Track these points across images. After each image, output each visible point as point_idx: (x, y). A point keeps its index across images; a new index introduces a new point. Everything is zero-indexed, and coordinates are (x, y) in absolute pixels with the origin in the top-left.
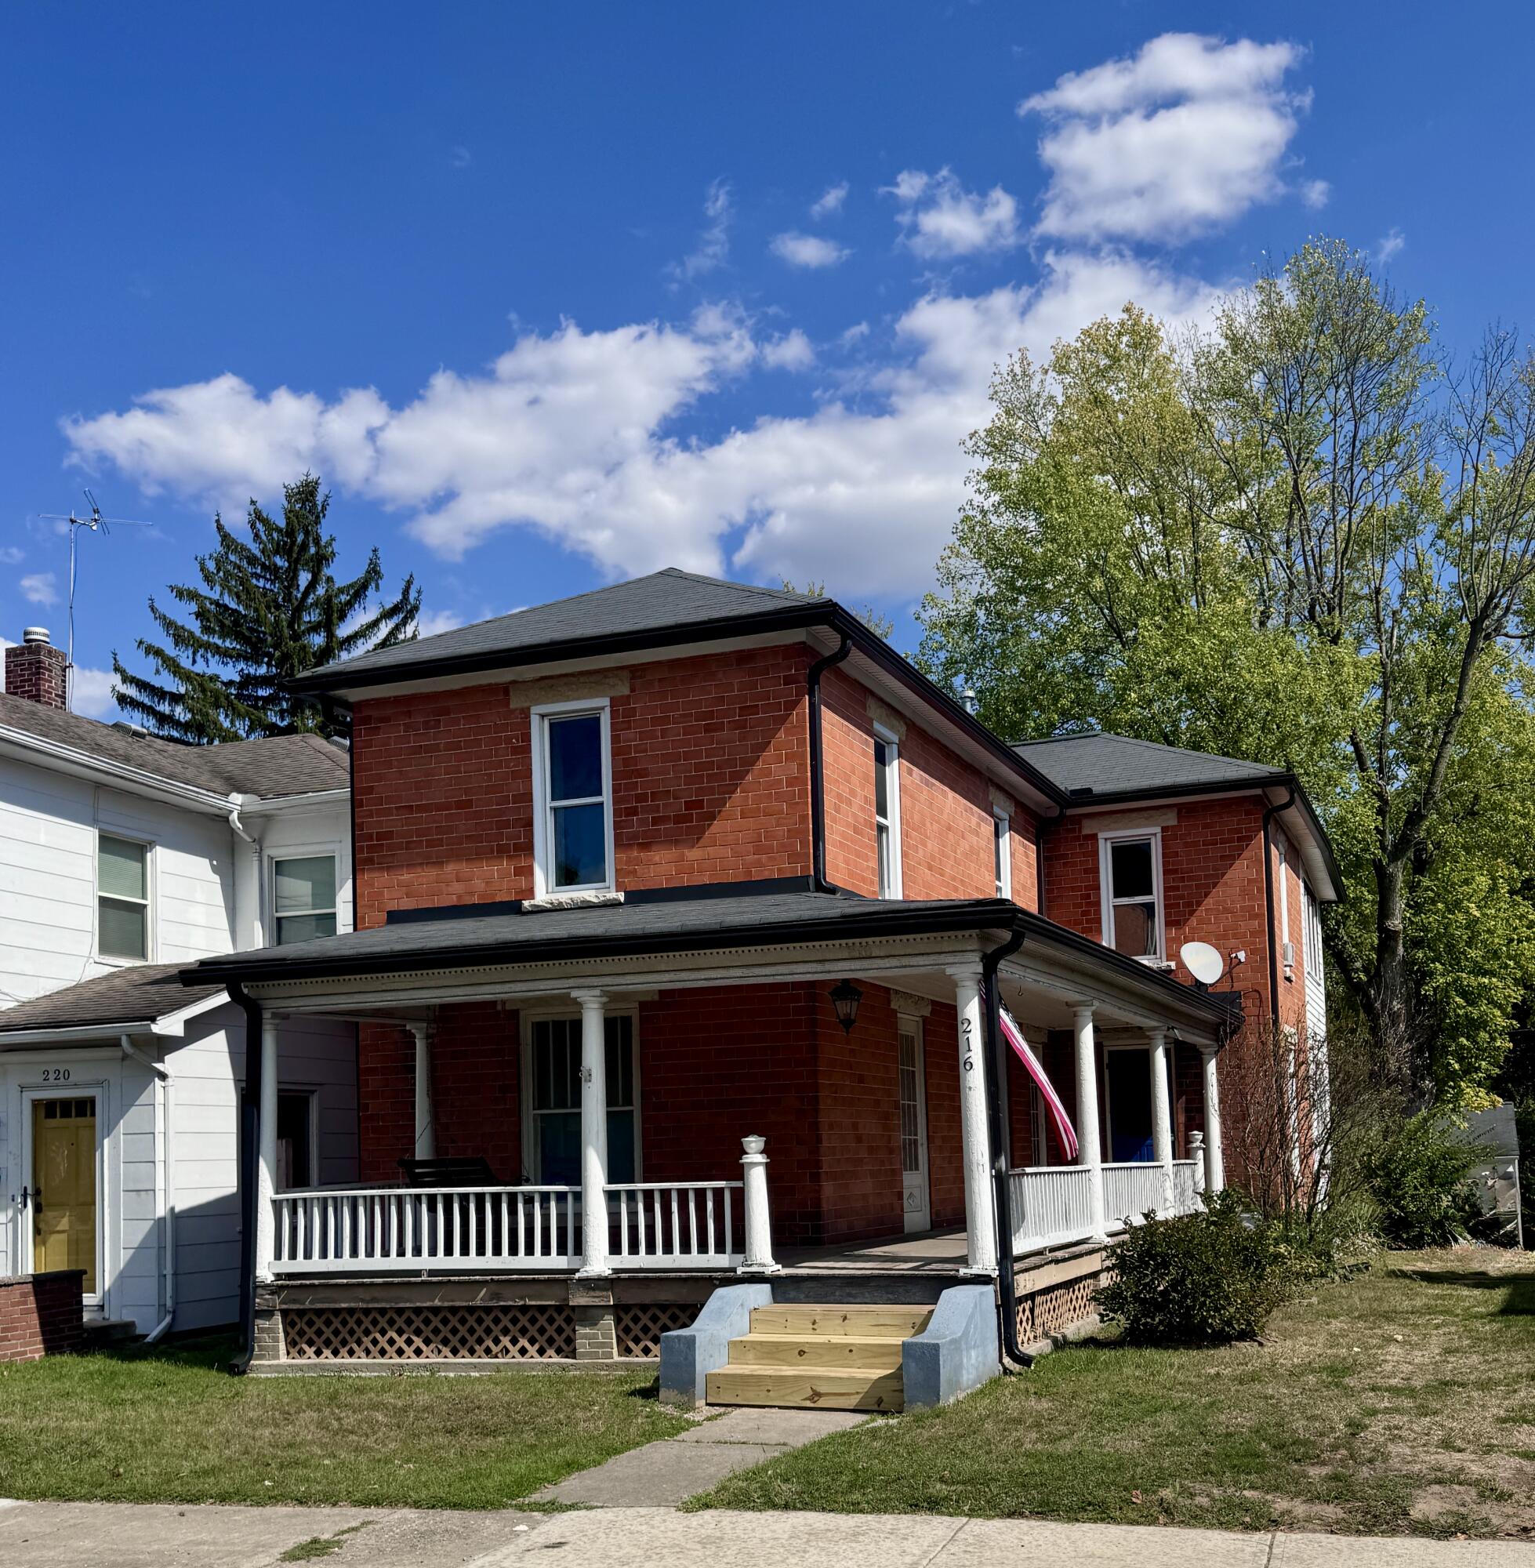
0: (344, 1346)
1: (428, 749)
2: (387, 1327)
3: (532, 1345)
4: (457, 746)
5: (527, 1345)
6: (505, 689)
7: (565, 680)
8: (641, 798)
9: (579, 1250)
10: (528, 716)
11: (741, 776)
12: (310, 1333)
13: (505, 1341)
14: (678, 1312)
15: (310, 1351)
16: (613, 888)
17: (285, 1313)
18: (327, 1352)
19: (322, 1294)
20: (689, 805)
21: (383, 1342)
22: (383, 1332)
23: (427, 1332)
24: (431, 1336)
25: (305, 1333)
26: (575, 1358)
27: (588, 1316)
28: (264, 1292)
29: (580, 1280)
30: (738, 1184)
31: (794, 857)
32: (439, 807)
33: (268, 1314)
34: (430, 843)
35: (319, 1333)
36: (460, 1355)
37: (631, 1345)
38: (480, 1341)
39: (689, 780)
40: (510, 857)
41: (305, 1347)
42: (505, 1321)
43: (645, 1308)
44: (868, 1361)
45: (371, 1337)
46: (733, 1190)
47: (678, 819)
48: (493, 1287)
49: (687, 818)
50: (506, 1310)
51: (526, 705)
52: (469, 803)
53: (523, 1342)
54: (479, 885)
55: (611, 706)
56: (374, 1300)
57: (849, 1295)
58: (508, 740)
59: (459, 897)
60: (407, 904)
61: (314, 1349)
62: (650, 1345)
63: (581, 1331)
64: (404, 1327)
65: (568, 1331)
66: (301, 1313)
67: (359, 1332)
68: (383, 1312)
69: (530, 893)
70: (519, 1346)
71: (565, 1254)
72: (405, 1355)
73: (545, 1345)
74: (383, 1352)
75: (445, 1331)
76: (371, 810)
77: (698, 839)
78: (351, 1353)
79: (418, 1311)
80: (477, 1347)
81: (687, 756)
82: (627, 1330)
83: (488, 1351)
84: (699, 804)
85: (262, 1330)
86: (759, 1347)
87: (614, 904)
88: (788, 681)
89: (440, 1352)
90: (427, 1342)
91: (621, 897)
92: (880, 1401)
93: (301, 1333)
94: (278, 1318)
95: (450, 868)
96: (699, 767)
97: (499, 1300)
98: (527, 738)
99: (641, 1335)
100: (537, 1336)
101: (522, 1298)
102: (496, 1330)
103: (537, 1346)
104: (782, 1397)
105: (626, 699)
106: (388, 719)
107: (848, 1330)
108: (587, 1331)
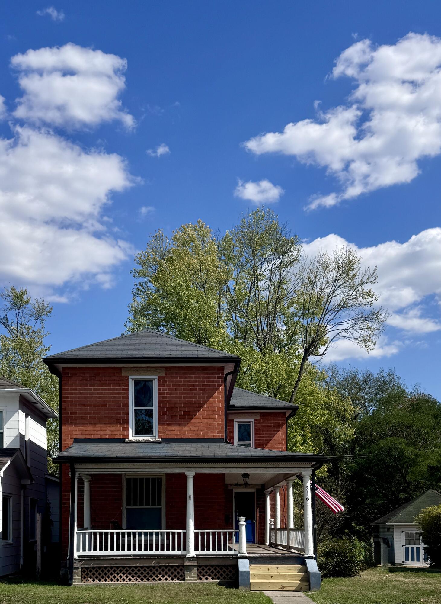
0: (103, 578)
1: (91, 386)
2: (119, 572)
3: (169, 577)
4: (102, 386)
5: (168, 578)
6: (120, 369)
7: (143, 369)
8: (169, 409)
9: (185, 549)
10: (128, 379)
11: (203, 405)
12: (90, 574)
13: (160, 576)
14: (216, 567)
15: (91, 580)
16: (157, 437)
17: (82, 568)
18: (97, 580)
19: (97, 562)
20: (184, 413)
21: (118, 577)
22: (118, 574)
23: (133, 574)
24: (134, 575)
25: (89, 574)
26: (184, 580)
27: (189, 568)
28: (76, 561)
29: (187, 558)
30: (238, 531)
32: (94, 405)
33: (77, 568)
34: (90, 417)
35: (94, 574)
36: (144, 580)
37: (202, 577)
38: (151, 576)
40: (120, 424)
41: (89, 579)
42: (160, 570)
43: (206, 566)
45: (113, 575)
46: (236, 532)
47: (180, 417)
48: (158, 560)
49: (184, 417)
50: (160, 567)
51: (127, 375)
52: (106, 405)
53: (166, 577)
54: (109, 432)
55: (158, 379)
56: (116, 564)
58: (121, 386)
59: (101, 436)
60: (82, 437)
61: (92, 579)
62: (208, 577)
63: (186, 573)
64: (125, 572)
65: (181, 573)
66: (87, 568)
67: (109, 574)
68: (118, 568)
69: (128, 436)
70: (165, 578)
71: (180, 550)
72: (126, 581)
73: (173, 577)
74: (118, 580)
75: (139, 573)
76: (69, 404)
77: (188, 424)
78: (106, 580)
79: (130, 567)
80: (150, 578)
81: (184, 397)
82: (200, 573)
83: (154, 579)
84: (188, 413)
85: (75, 573)
87: (158, 442)
88: (218, 378)
89: (137, 580)
90: (133, 577)
91: (161, 440)
92: (301, 588)
93: (87, 574)
94: (80, 569)
95: (98, 427)
96: (188, 401)
97: (159, 564)
98: (127, 386)
99: (205, 574)
100: (171, 574)
101: (167, 564)
102: (157, 573)
103: (171, 578)
104: (273, 588)
105: (164, 377)
106: (76, 374)
107: (279, 571)
108: (189, 573)
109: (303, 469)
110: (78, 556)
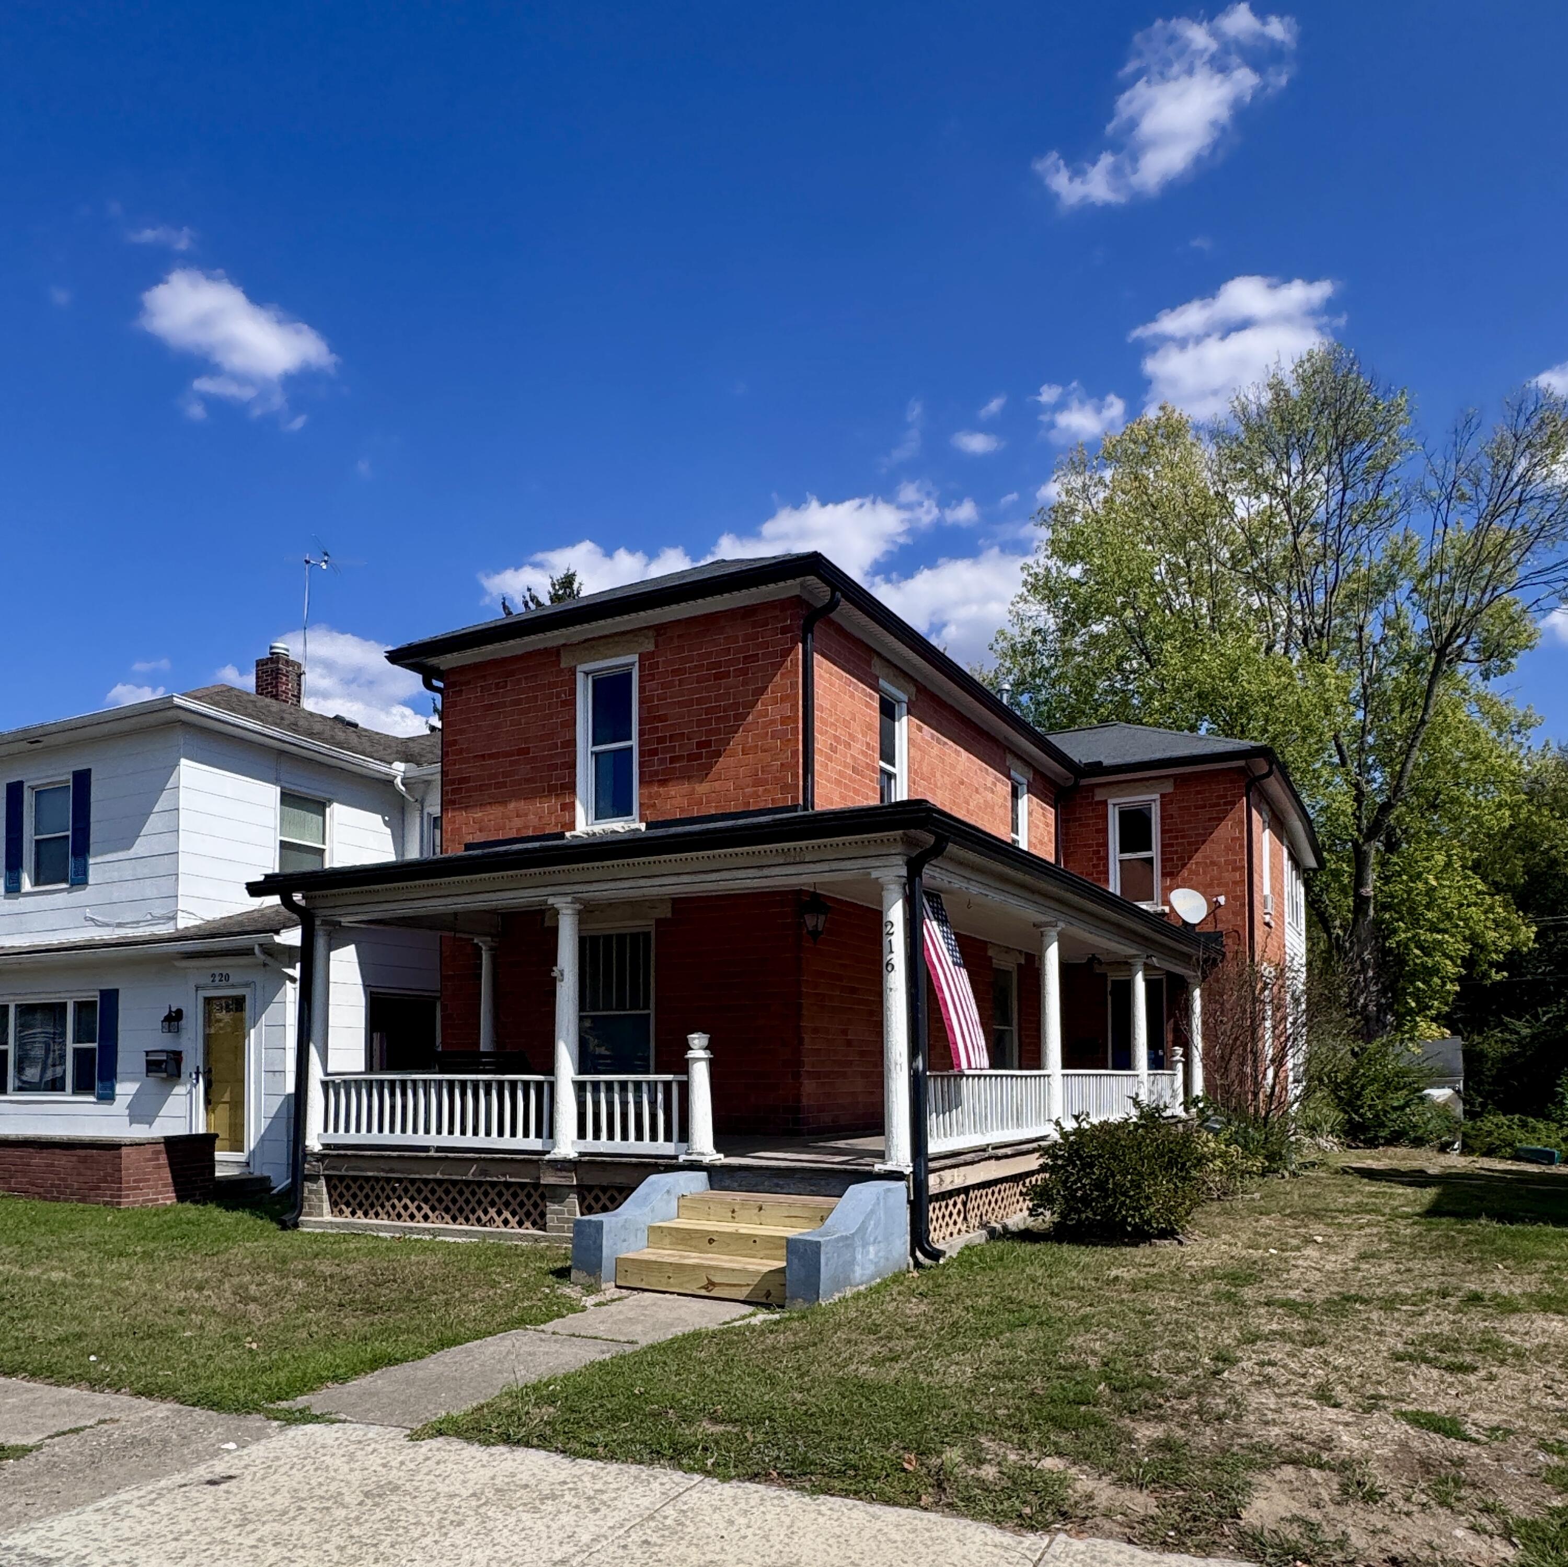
0: (372, 1209)
1: (498, 706)
2: (402, 1194)
3: (514, 1217)
4: (520, 702)
5: (509, 1217)
6: (554, 653)
7: (603, 640)
8: (661, 740)
9: (552, 1133)
10: (575, 674)
11: (744, 717)
13: (492, 1212)
15: (347, 1211)
16: (637, 820)
17: (328, 1178)
18: (360, 1213)
19: (354, 1163)
20: (700, 745)
21: (400, 1207)
22: (400, 1199)
23: (433, 1200)
24: (436, 1204)
25: (344, 1196)
26: (545, 1230)
27: (556, 1193)
28: (311, 1159)
29: (549, 1161)
30: (684, 1078)
31: (785, 788)
32: (505, 755)
33: (314, 1178)
34: (498, 785)
35: (354, 1196)
36: (458, 1222)
38: (473, 1211)
39: (700, 723)
40: (557, 795)
41: (344, 1207)
42: (493, 1195)
43: (604, 1189)
44: (768, 1252)
45: (391, 1202)
46: (680, 1084)
47: (691, 757)
48: (480, 1163)
49: (699, 756)
50: (493, 1185)
51: (573, 664)
52: (526, 751)
53: (507, 1214)
54: (534, 820)
55: (640, 661)
56: (393, 1170)
57: (777, 1185)
58: (557, 695)
59: (518, 830)
60: (480, 838)
61: (350, 1209)
63: (552, 1206)
64: (416, 1195)
65: (541, 1206)
66: (341, 1178)
67: (382, 1197)
68: (399, 1181)
69: (572, 826)
70: (503, 1217)
71: (541, 1136)
72: (416, 1219)
73: (524, 1218)
74: (399, 1215)
75: (447, 1200)
77: (707, 774)
78: (377, 1215)
79: (426, 1182)
80: (471, 1216)
81: (699, 701)
83: (479, 1220)
84: (708, 744)
85: (310, 1192)
86: (674, 1233)
87: (635, 834)
88: (784, 630)
89: (443, 1218)
90: (433, 1209)
91: (643, 826)
92: (768, 1294)
93: (340, 1196)
94: (323, 1182)
95: (512, 805)
96: (708, 711)
97: (486, 1176)
98: (573, 692)
100: (518, 1209)
101: (505, 1175)
102: (486, 1202)
103: (517, 1218)
104: (681, 1285)
105: (651, 655)
106: (468, 683)
107: (763, 1220)
108: (556, 1207)
110: (323, 1145)
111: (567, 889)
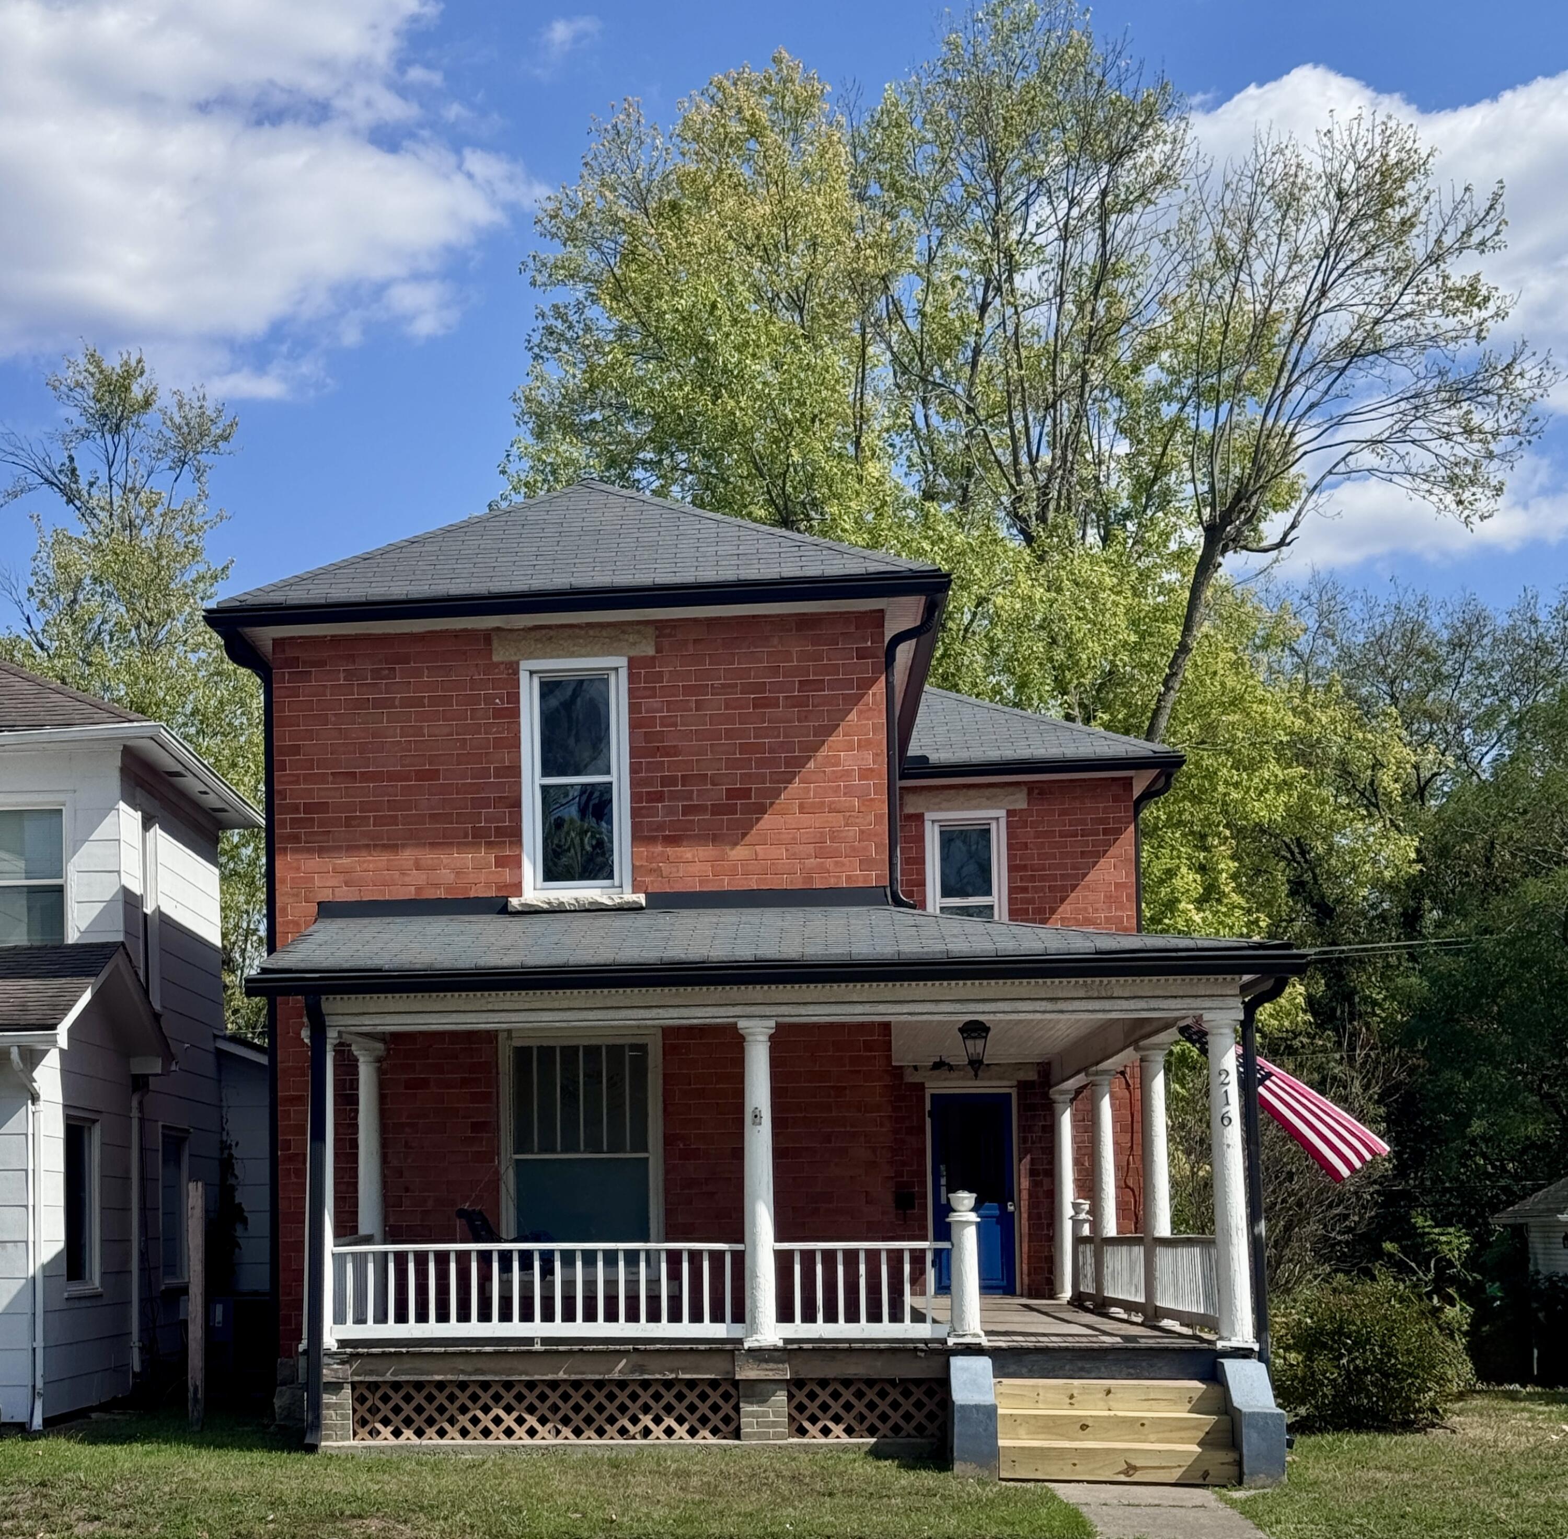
0: (431, 1426)
1: (378, 704)
2: (491, 1403)
3: (681, 1425)
4: (419, 702)
5: (674, 1425)
6: (487, 637)
7: (569, 631)
8: (669, 781)
9: (739, 1317)
10: (516, 672)
11: (801, 763)
12: (385, 1410)
13: (646, 1420)
14: (864, 1388)
15: (386, 1431)
16: (628, 888)
17: (354, 1385)
18: (408, 1433)
19: (408, 1364)
20: (732, 794)
21: (486, 1421)
22: (486, 1409)
23: (543, 1409)
24: (549, 1415)
25: (379, 1410)
26: (738, 1437)
27: (756, 1391)
28: (331, 1361)
29: (750, 1350)
30: (944, 1246)
32: (392, 776)
33: (336, 1387)
34: (378, 821)
35: (397, 1410)
36: (584, 1435)
37: (807, 1425)
38: (612, 1420)
40: (489, 844)
41: (379, 1426)
42: (645, 1398)
43: (823, 1383)
45: (469, 1415)
46: (938, 1253)
47: (717, 810)
48: (635, 1358)
49: (732, 811)
50: (645, 1384)
51: (514, 658)
52: (433, 775)
53: (669, 1421)
54: (446, 876)
55: (630, 667)
56: (477, 1371)
58: (489, 699)
59: (419, 889)
60: (346, 894)
61: (390, 1429)
62: (831, 1425)
63: (746, 1408)
64: (514, 1403)
65: (726, 1409)
66: (373, 1387)
67: (452, 1409)
68: (485, 1386)
69: (517, 888)
70: (664, 1426)
71: (722, 1320)
72: (516, 1436)
73: (697, 1425)
74: (486, 1433)
75: (566, 1409)
76: (298, 776)
77: (744, 835)
78: (442, 1433)
79: (531, 1385)
80: (607, 1427)
81: (729, 734)
82: (801, 1408)
83: (623, 1432)
84: (746, 793)
85: (329, 1407)
86: (1033, 1421)
87: (635, 908)
88: (862, 654)
89: (558, 1432)
90: (543, 1421)
91: (643, 901)
92: (1206, 1475)
93: (374, 1410)
94: (347, 1391)
95: (407, 856)
96: (744, 748)
97: (642, 1373)
98: (514, 698)
99: (819, 1413)
100: (686, 1414)
101: (671, 1371)
102: (634, 1408)
103: (686, 1426)
104: (1091, 1472)
105: (649, 662)
106: (320, 663)
107: (1112, 1404)
108: (755, 1408)
109: (1207, 1003)
110: (339, 1341)
111: (768, 1010)
